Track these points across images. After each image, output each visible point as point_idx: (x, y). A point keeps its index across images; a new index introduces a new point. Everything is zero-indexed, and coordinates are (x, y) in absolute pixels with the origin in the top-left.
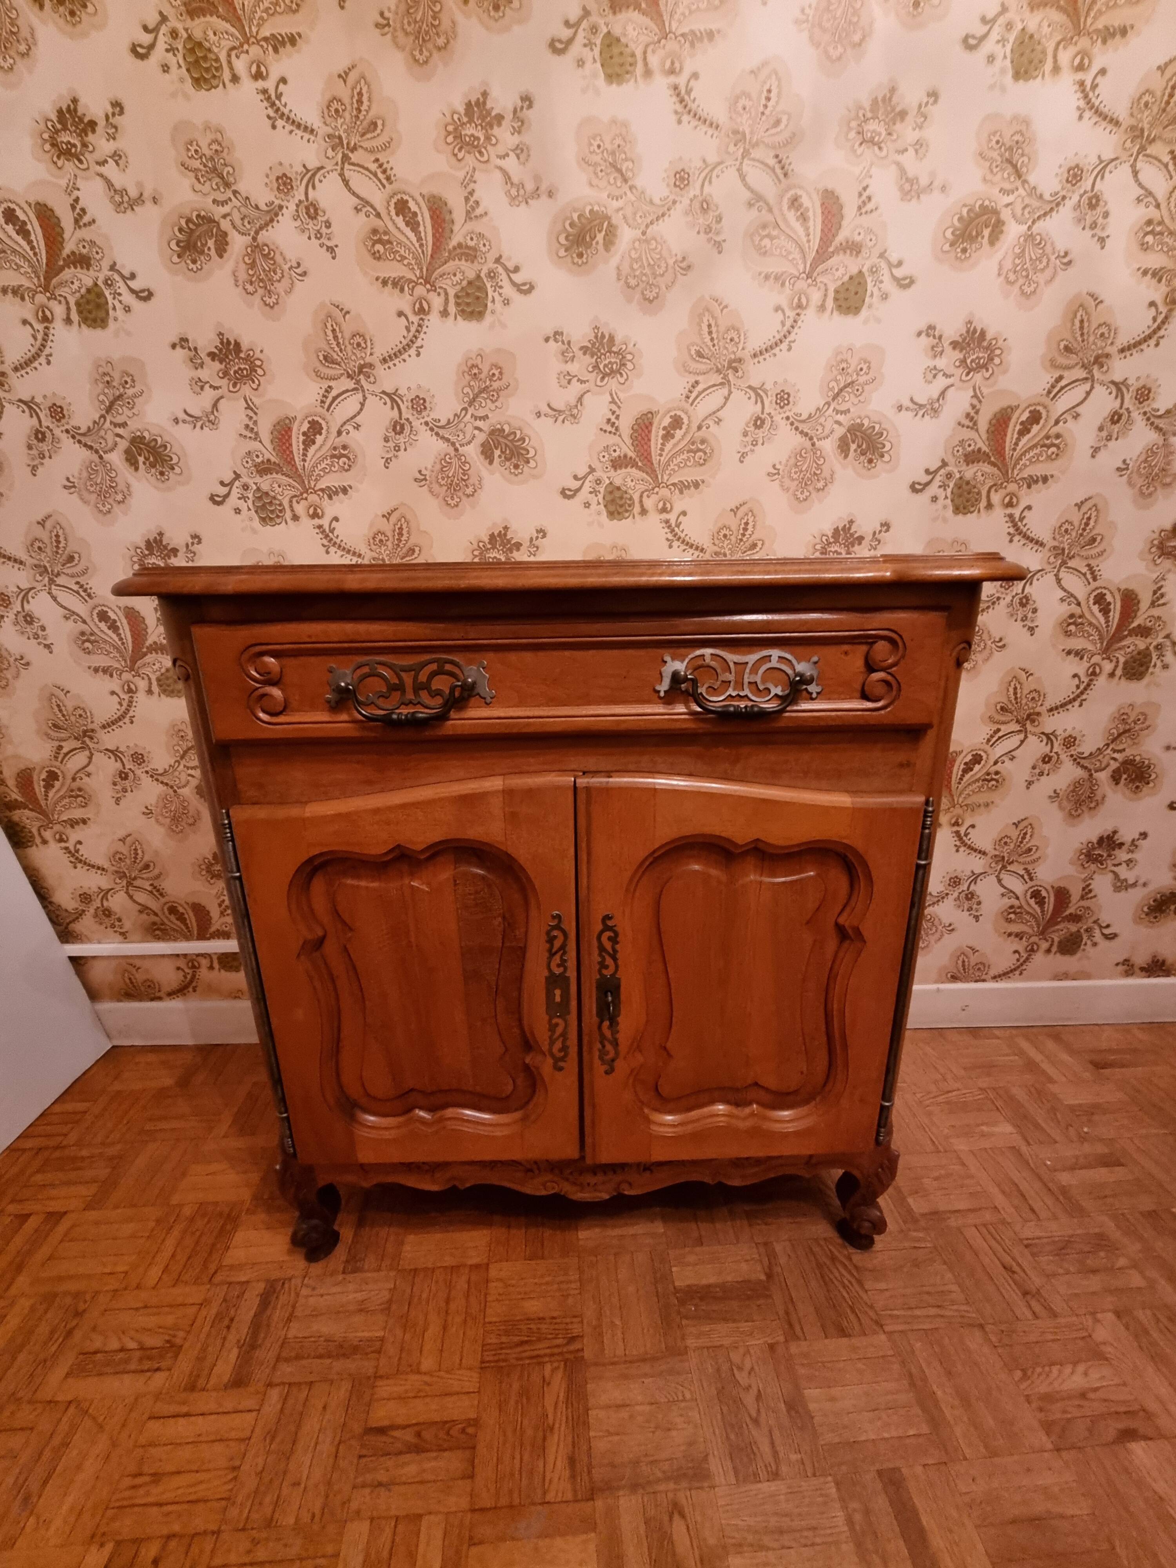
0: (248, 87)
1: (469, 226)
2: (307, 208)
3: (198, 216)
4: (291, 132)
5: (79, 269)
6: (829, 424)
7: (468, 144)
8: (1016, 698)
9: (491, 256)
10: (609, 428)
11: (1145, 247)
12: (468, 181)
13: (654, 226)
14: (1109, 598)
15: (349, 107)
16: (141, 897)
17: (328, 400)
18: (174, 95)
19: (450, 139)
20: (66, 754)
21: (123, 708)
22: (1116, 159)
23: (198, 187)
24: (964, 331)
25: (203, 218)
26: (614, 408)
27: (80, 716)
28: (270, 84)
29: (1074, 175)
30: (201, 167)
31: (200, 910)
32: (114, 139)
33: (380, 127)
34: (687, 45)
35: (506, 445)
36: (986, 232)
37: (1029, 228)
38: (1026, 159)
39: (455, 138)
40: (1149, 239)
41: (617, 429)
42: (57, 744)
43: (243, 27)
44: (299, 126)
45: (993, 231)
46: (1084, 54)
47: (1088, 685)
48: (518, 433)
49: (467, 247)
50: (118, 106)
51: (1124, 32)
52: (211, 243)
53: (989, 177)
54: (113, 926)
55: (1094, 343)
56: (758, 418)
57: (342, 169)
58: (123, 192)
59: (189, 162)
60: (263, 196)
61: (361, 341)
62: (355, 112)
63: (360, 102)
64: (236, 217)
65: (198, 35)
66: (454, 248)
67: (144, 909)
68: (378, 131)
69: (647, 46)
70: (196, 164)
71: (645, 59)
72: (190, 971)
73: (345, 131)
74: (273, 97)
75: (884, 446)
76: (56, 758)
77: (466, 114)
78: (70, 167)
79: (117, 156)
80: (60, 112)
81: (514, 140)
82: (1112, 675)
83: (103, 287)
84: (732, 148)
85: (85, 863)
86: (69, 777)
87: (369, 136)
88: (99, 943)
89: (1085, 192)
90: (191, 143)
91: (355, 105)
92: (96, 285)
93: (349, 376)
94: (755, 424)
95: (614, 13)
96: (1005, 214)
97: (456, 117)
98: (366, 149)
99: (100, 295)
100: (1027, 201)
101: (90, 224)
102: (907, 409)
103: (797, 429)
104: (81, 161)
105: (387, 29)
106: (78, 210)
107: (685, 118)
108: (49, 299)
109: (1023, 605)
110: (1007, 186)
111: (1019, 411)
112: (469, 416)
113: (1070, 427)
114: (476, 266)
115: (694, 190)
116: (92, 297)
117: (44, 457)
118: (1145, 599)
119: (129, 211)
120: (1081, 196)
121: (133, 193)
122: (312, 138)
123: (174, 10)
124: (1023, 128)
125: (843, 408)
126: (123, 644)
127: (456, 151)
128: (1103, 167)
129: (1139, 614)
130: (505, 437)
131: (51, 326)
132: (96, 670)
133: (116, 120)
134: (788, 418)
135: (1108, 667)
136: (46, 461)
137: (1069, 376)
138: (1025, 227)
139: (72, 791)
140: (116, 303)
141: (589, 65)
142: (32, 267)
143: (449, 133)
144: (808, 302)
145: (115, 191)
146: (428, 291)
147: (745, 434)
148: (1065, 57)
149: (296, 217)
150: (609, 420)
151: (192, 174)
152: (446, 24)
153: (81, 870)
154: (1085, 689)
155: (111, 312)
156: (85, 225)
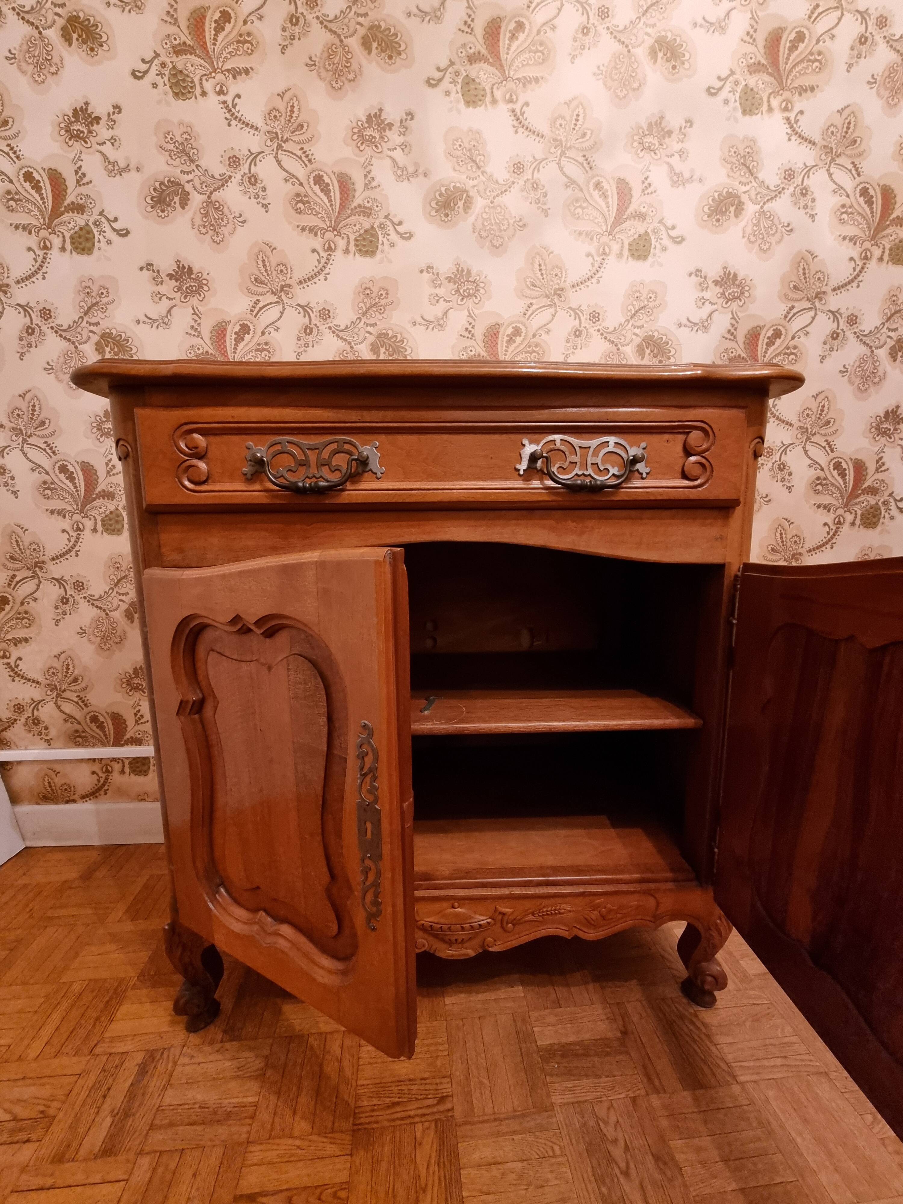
0: (213, 99)
1: (367, 193)
2: (250, 178)
3: (169, 181)
4: (242, 128)
5: (75, 214)
6: (629, 335)
7: (367, 141)
8: (782, 542)
9: (382, 214)
10: (467, 334)
11: (842, 222)
12: (367, 165)
13: (499, 198)
14: (844, 465)
15: (284, 114)
16: (68, 708)
17: (256, 310)
18: (159, 102)
19: (355, 137)
20: (18, 582)
21: (71, 543)
22: (816, 166)
23: (171, 162)
24: (722, 274)
25: (172, 182)
26: (471, 320)
27: (35, 550)
28: (229, 98)
29: (789, 175)
30: (175, 149)
31: (118, 720)
32: (112, 129)
33: (305, 127)
34: (521, 85)
35: (390, 345)
36: (732, 209)
37: (762, 207)
38: (755, 164)
39: (359, 136)
40: (845, 216)
41: (473, 335)
42: (11, 573)
43: (213, 63)
44: (247, 125)
45: (737, 208)
46: (787, 101)
47: (836, 532)
48: (399, 336)
49: (365, 207)
50: (118, 108)
51: (812, 89)
52: (177, 199)
53: (731, 174)
54: (40, 734)
55: (814, 284)
56: (577, 330)
57: (277, 153)
58: (114, 163)
59: (165, 146)
60: (218, 169)
61: (283, 268)
62: (288, 118)
63: (292, 111)
64: (197, 182)
65: (180, 66)
66: (356, 208)
67: (69, 718)
68: (304, 130)
69: (493, 85)
70: (171, 147)
71: (492, 92)
72: (104, 776)
73: (280, 129)
74: (230, 106)
75: (670, 352)
76: (9, 585)
77: (367, 122)
78: (78, 145)
79: (113, 140)
80: (75, 110)
81: (399, 140)
82: (853, 524)
83: (92, 226)
84: (553, 150)
85: (22, 677)
86: (18, 601)
87: (297, 133)
88: (26, 749)
89: (798, 186)
90: (168, 133)
91: (289, 113)
92: (87, 225)
93: (273, 293)
94: (575, 334)
95: (471, 64)
96: (744, 198)
97: (360, 123)
98: (294, 142)
99: (90, 232)
100: (758, 190)
101: (88, 183)
102: (685, 326)
103: (606, 338)
104: (86, 142)
105: (313, 68)
106: (80, 174)
107: (520, 130)
108: (50, 234)
109: (781, 470)
110: (744, 180)
111: (765, 329)
112: (362, 323)
113: (802, 341)
114: (371, 220)
115: (527, 175)
116: (83, 233)
117: (31, 347)
118: (871, 466)
119: (118, 176)
120: (795, 188)
121: (122, 164)
122: (257, 133)
123: (164, 51)
124: (752, 143)
125: (639, 323)
126: (77, 491)
127: (359, 144)
128: (808, 170)
129: (868, 477)
130: (389, 339)
131: (50, 252)
132: (52, 512)
133: (115, 117)
134: (599, 330)
135: (849, 518)
136: (33, 349)
137: (798, 306)
138: (758, 207)
139: (19, 614)
140: (101, 237)
141: (453, 95)
142: (41, 211)
143: (355, 133)
144: (610, 250)
145: (109, 162)
146: (335, 236)
147: (568, 341)
148: (775, 103)
149: (241, 184)
150: (467, 329)
151: (167, 153)
152: (355, 66)
153: (18, 684)
154: (834, 535)
155: (96, 244)
156: (84, 184)
